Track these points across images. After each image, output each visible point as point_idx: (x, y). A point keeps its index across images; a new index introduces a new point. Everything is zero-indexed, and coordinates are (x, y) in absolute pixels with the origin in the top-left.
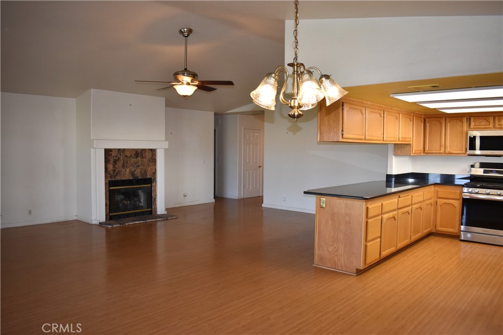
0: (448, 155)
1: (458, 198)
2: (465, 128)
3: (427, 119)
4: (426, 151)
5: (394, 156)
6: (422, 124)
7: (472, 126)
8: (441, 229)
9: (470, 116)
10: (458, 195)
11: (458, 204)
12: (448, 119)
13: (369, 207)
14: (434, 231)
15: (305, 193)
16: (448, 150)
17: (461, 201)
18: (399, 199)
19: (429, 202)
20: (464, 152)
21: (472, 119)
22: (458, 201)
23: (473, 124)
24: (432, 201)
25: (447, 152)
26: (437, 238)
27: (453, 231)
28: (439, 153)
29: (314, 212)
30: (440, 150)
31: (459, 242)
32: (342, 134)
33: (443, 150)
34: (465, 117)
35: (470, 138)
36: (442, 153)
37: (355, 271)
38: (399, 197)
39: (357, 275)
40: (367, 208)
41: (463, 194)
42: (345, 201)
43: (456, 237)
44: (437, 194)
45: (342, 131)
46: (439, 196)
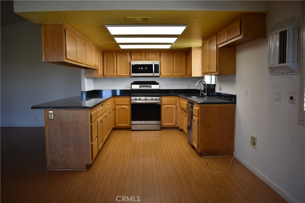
0: (118, 78)
1: (128, 104)
2: (129, 60)
3: (104, 53)
4: (105, 75)
5: (85, 78)
6: (102, 56)
7: (133, 59)
8: (119, 125)
9: (131, 51)
11: (128, 107)
12: (118, 53)
15: (32, 108)
16: (119, 74)
17: (130, 105)
18: (103, 107)
19: (112, 108)
20: (128, 74)
21: (133, 54)
22: (129, 106)
23: (133, 57)
25: (118, 75)
27: (126, 125)
28: (113, 76)
29: (44, 126)
30: (114, 74)
31: (131, 131)
32: (66, 56)
33: (115, 73)
34: (128, 52)
35: (132, 65)
36: (115, 76)
37: (85, 167)
38: (102, 105)
39: (87, 170)
40: (91, 115)
41: (132, 101)
43: (129, 129)
44: (115, 102)
45: (66, 53)
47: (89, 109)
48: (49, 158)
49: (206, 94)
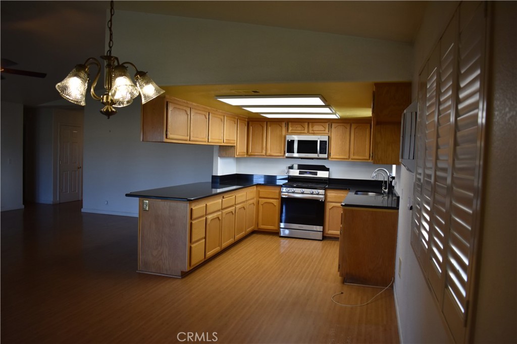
0: (269, 158)
1: (277, 197)
2: (284, 133)
3: (250, 123)
4: (249, 154)
5: (219, 158)
6: (246, 127)
7: (289, 131)
8: (262, 227)
9: (288, 122)
10: (278, 195)
11: (276, 203)
12: (269, 123)
13: (193, 208)
14: (256, 229)
15: (127, 195)
16: (269, 152)
17: (280, 200)
18: (223, 199)
19: (251, 202)
20: (282, 154)
21: (290, 124)
22: (278, 200)
23: (290, 129)
24: (254, 201)
25: (268, 154)
26: (259, 236)
27: (272, 229)
28: (261, 155)
29: (137, 216)
30: (262, 152)
31: (278, 238)
32: (167, 135)
33: (264, 153)
34: (283, 122)
35: (288, 141)
36: (263, 155)
37: (180, 274)
38: (223, 198)
39: (182, 278)
40: (192, 209)
41: (283, 193)
42: (169, 203)
43: (276, 233)
44: (259, 194)
45: (167, 131)
46: (261, 196)
47: (188, 202)
48: (141, 257)
49: (387, 190)
